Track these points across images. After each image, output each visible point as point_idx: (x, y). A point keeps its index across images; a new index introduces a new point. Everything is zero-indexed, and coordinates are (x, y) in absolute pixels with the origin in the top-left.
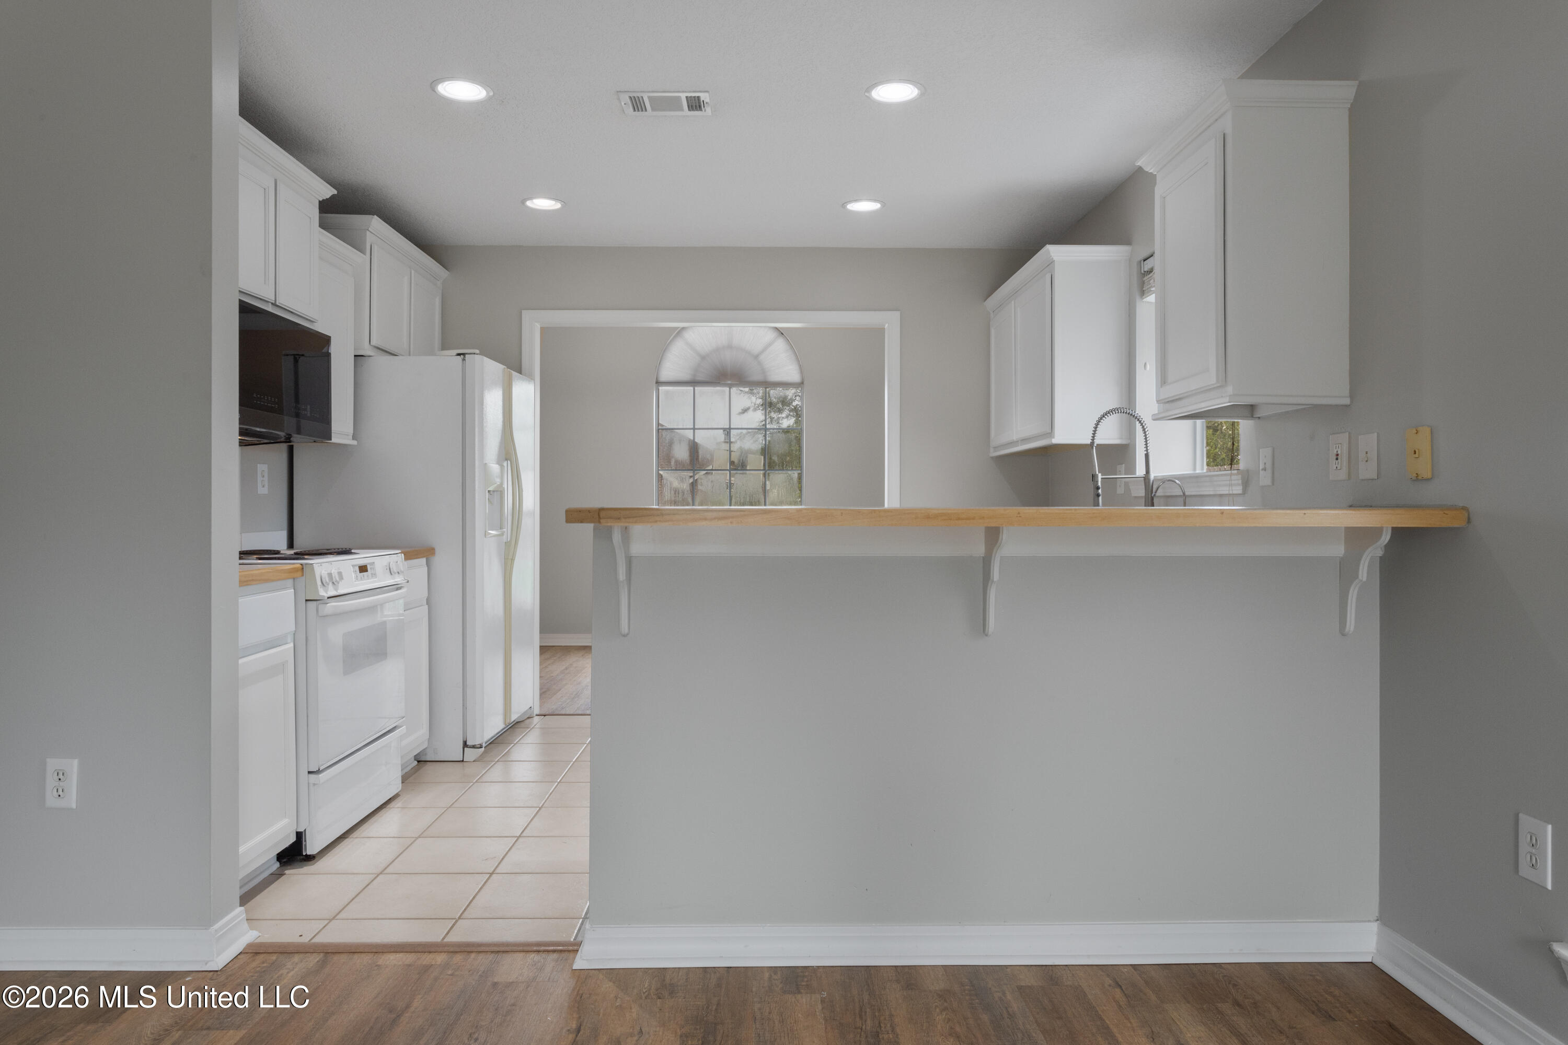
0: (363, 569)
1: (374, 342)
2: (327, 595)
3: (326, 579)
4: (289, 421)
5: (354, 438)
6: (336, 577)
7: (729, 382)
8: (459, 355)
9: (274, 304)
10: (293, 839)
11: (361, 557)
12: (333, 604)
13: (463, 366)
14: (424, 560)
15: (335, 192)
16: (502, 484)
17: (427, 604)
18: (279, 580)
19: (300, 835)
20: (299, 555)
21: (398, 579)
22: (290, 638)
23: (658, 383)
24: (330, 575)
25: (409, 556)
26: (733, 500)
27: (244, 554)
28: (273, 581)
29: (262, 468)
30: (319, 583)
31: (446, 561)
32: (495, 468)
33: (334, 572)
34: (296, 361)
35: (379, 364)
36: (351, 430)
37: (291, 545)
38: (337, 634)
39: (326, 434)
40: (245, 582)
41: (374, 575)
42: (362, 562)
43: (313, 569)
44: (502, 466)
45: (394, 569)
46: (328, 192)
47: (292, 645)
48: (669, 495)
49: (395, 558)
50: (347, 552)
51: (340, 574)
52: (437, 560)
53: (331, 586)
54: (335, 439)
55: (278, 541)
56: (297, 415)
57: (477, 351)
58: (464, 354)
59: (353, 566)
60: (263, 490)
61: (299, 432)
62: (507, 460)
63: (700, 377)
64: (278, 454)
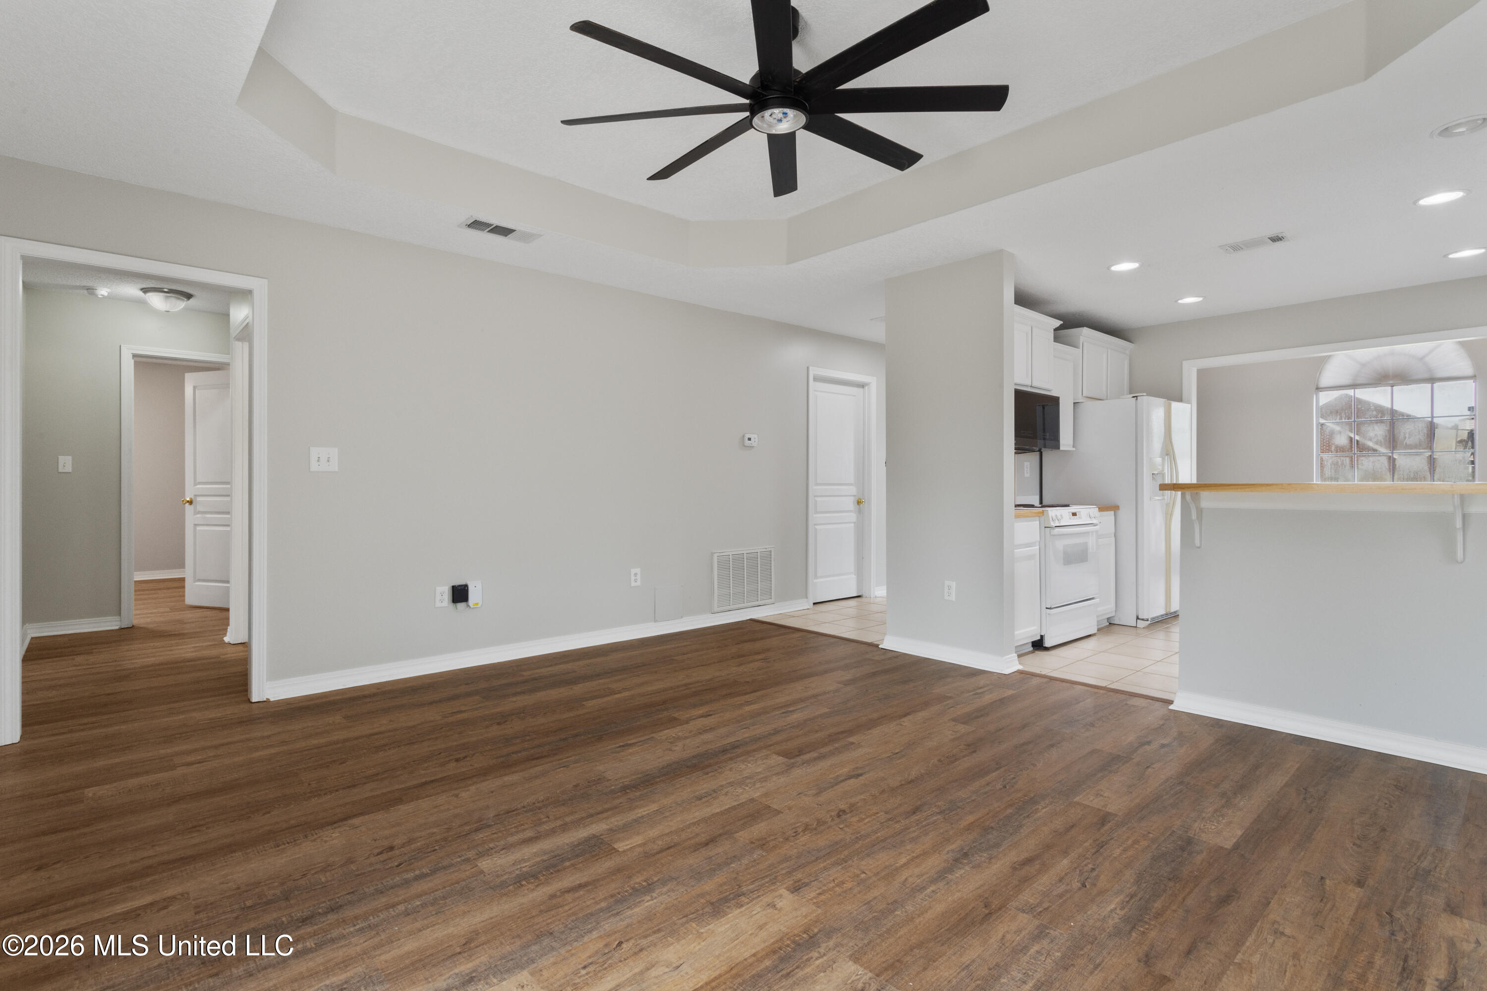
0: (1074, 514)
1: (1084, 395)
2: (1054, 525)
3: (1054, 518)
4: (1040, 442)
5: (1073, 447)
6: (1059, 517)
7: (1391, 382)
8: (1134, 397)
9: (1031, 386)
10: (1039, 638)
11: (1073, 509)
12: (1057, 530)
13: (1136, 404)
14: (1112, 513)
15: (1062, 322)
16: (1163, 470)
17: (1115, 536)
18: (1032, 517)
19: (1042, 637)
20: (1042, 507)
21: (1095, 521)
22: (1037, 544)
23: (1318, 389)
24: (1056, 516)
25: (1101, 509)
26: (1396, 477)
27: (1017, 506)
28: (1029, 517)
29: (1027, 464)
30: (1051, 519)
31: (1125, 514)
32: (1159, 460)
33: (1059, 515)
34: (1044, 408)
35: (1089, 407)
36: (1071, 443)
37: (1041, 502)
38: (1060, 544)
39: (1057, 446)
40: (1017, 516)
41: (1080, 518)
42: (1074, 511)
43: (1048, 513)
44: (1163, 459)
45: (1092, 516)
46: (1058, 323)
47: (1038, 547)
48: (1330, 473)
49: (1093, 510)
50: (1067, 506)
51: (1061, 515)
52: (1121, 513)
53: (1057, 521)
54: (1062, 448)
55: (1035, 501)
56: (1044, 439)
57: (1145, 394)
58: (1136, 397)
59: (1069, 512)
60: (1027, 475)
61: (1045, 447)
62: (1167, 455)
63: (1360, 381)
64: (1035, 457)
